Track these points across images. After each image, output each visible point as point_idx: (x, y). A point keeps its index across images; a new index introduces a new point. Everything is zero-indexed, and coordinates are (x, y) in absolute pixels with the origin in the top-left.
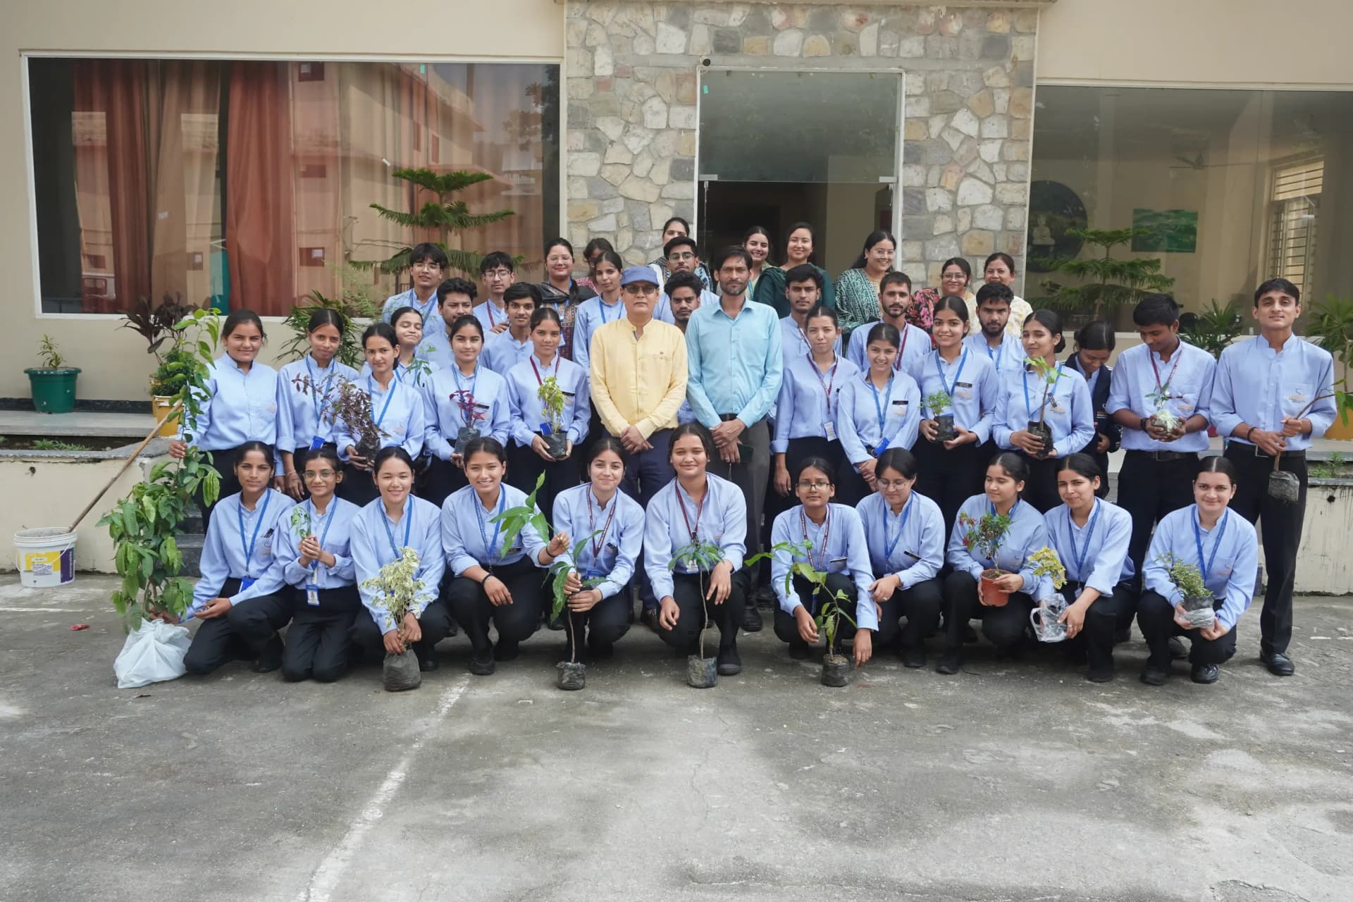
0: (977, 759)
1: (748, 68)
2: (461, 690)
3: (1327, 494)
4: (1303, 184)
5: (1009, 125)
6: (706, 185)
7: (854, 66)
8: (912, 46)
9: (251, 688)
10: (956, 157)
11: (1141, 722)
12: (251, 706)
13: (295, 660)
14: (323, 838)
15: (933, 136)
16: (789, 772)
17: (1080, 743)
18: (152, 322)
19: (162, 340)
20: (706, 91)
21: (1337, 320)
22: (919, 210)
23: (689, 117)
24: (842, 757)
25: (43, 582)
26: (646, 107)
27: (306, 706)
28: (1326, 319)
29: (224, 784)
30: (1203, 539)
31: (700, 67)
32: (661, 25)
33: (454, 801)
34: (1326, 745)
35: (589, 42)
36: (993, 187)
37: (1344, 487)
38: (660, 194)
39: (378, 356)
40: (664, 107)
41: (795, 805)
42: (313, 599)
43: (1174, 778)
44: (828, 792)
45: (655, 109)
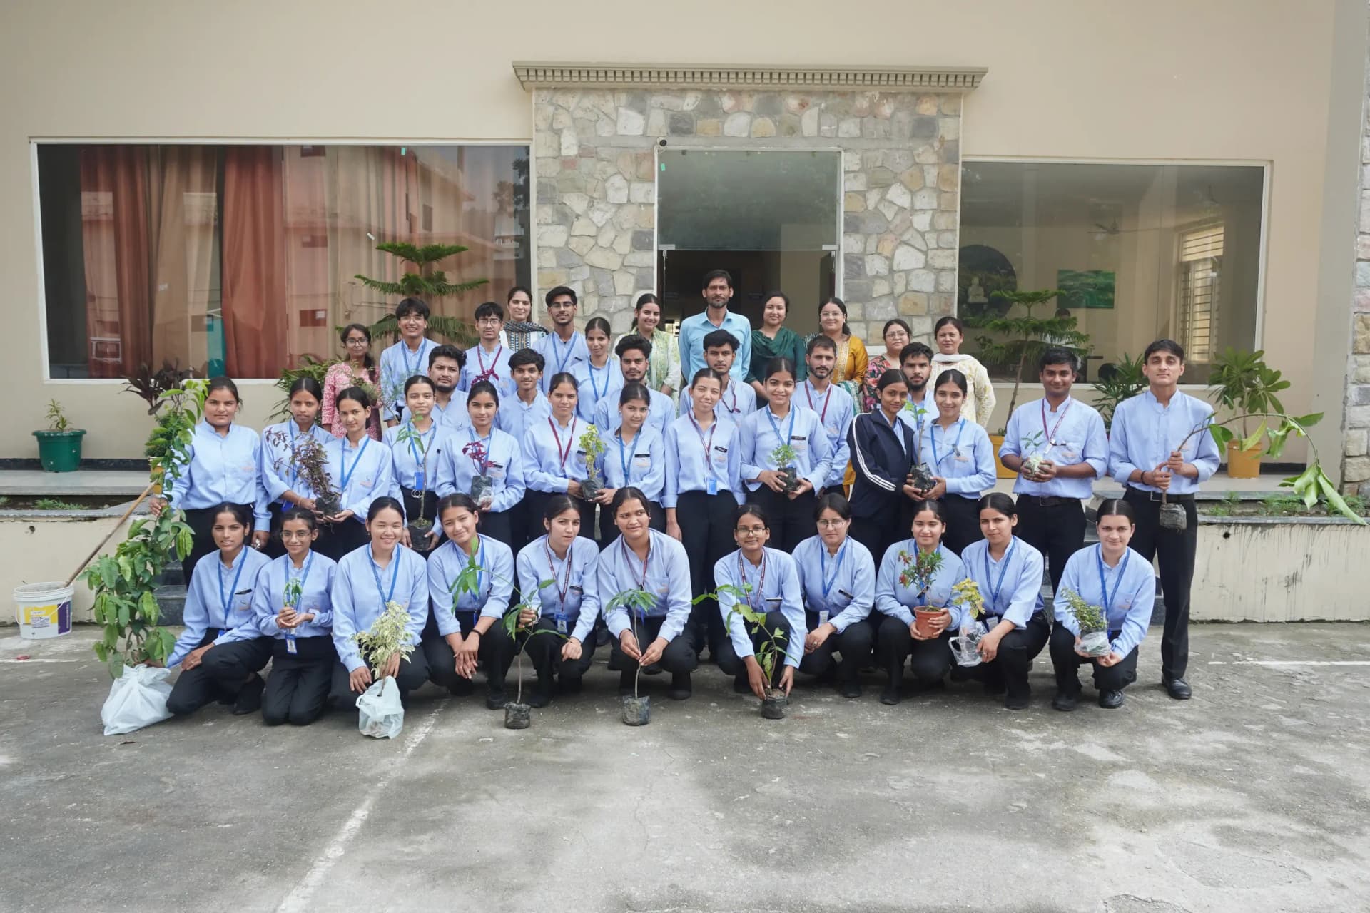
0: (898, 786)
1: (701, 148)
2: (427, 730)
3: (1223, 531)
4: (1209, 247)
5: (939, 197)
6: (665, 254)
7: (798, 145)
8: (849, 127)
9: (230, 732)
10: (891, 227)
11: (1053, 747)
12: (229, 750)
13: (275, 705)
14: (286, 876)
15: (870, 208)
16: (726, 802)
17: (995, 768)
18: (152, 386)
19: (161, 403)
20: (663, 168)
21: (1236, 371)
22: (859, 274)
23: (648, 193)
24: (776, 787)
25: (43, 633)
26: (608, 185)
27: (279, 749)
28: (1226, 369)
29: (198, 826)
30: (1106, 575)
31: (658, 147)
32: (622, 110)
33: (412, 838)
34: (1215, 763)
35: (555, 126)
36: (925, 253)
37: (1237, 524)
38: (623, 264)
39: (351, 417)
40: (624, 183)
41: (729, 833)
42: (292, 648)
43: (1077, 798)
44: (760, 819)
45: (617, 185)
